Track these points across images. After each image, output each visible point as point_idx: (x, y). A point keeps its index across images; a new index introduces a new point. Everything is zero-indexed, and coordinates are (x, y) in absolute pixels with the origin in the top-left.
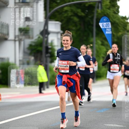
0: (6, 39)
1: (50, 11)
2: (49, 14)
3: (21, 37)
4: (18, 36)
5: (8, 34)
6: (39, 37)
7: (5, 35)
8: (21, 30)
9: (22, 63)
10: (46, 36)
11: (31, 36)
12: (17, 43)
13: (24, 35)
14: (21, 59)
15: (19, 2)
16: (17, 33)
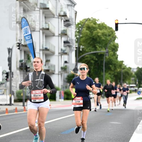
0: (53, 74)
1: (79, 57)
2: (78, 59)
3: (62, 72)
4: (60, 72)
5: (55, 71)
7: (53, 71)
8: (62, 68)
9: (63, 87)
10: (76, 71)
11: (68, 72)
12: (60, 76)
13: (64, 71)
14: (62, 85)
15: (61, 53)
16: (60, 70)
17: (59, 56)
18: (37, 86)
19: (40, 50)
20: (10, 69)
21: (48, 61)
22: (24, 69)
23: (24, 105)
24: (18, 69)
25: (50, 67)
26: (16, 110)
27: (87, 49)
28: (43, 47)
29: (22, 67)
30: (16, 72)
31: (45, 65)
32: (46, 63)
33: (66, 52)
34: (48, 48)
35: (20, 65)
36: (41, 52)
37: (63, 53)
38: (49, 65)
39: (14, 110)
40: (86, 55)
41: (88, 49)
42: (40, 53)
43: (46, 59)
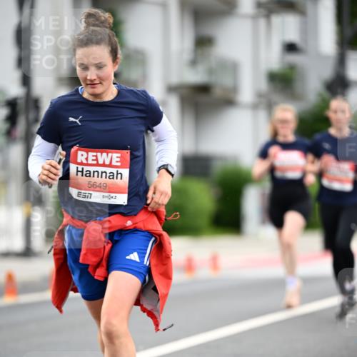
0: (230, 103)
3: (272, 98)
5: (235, 89)
7: (228, 91)
8: (274, 78)
16: (263, 85)
17: (256, 18)
20: (26, 81)
21: (203, 43)
25: (218, 72)
31: (194, 63)
32: (195, 55)
42: (165, 6)
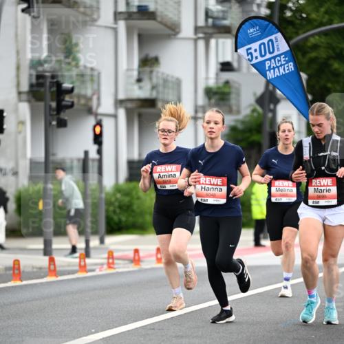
4: (203, 108)
6: (254, 111)
10: (272, 106)
11: (234, 108)
13: (217, 105)
15: (207, 26)
16: (202, 100)
17: (196, 40)
18: (323, 168)
19: (117, 15)
22: (48, 95)
23: (47, 251)
24: (24, 97)
25: (161, 89)
26: (16, 271)
27: (317, 10)
28: (128, 4)
29: (42, 90)
30: (16, 110)
31: (139, 80)
32: (139, 73)
33: (226, 22)
34: (152, 8)
35: (34, 81)
36: (122, 25)
37: (214, 26)
38: (155, 80)
39: (7, 269)
40: (312, 35)
41: (323, 10)
42: (115, 30)
43: (143, 55)
